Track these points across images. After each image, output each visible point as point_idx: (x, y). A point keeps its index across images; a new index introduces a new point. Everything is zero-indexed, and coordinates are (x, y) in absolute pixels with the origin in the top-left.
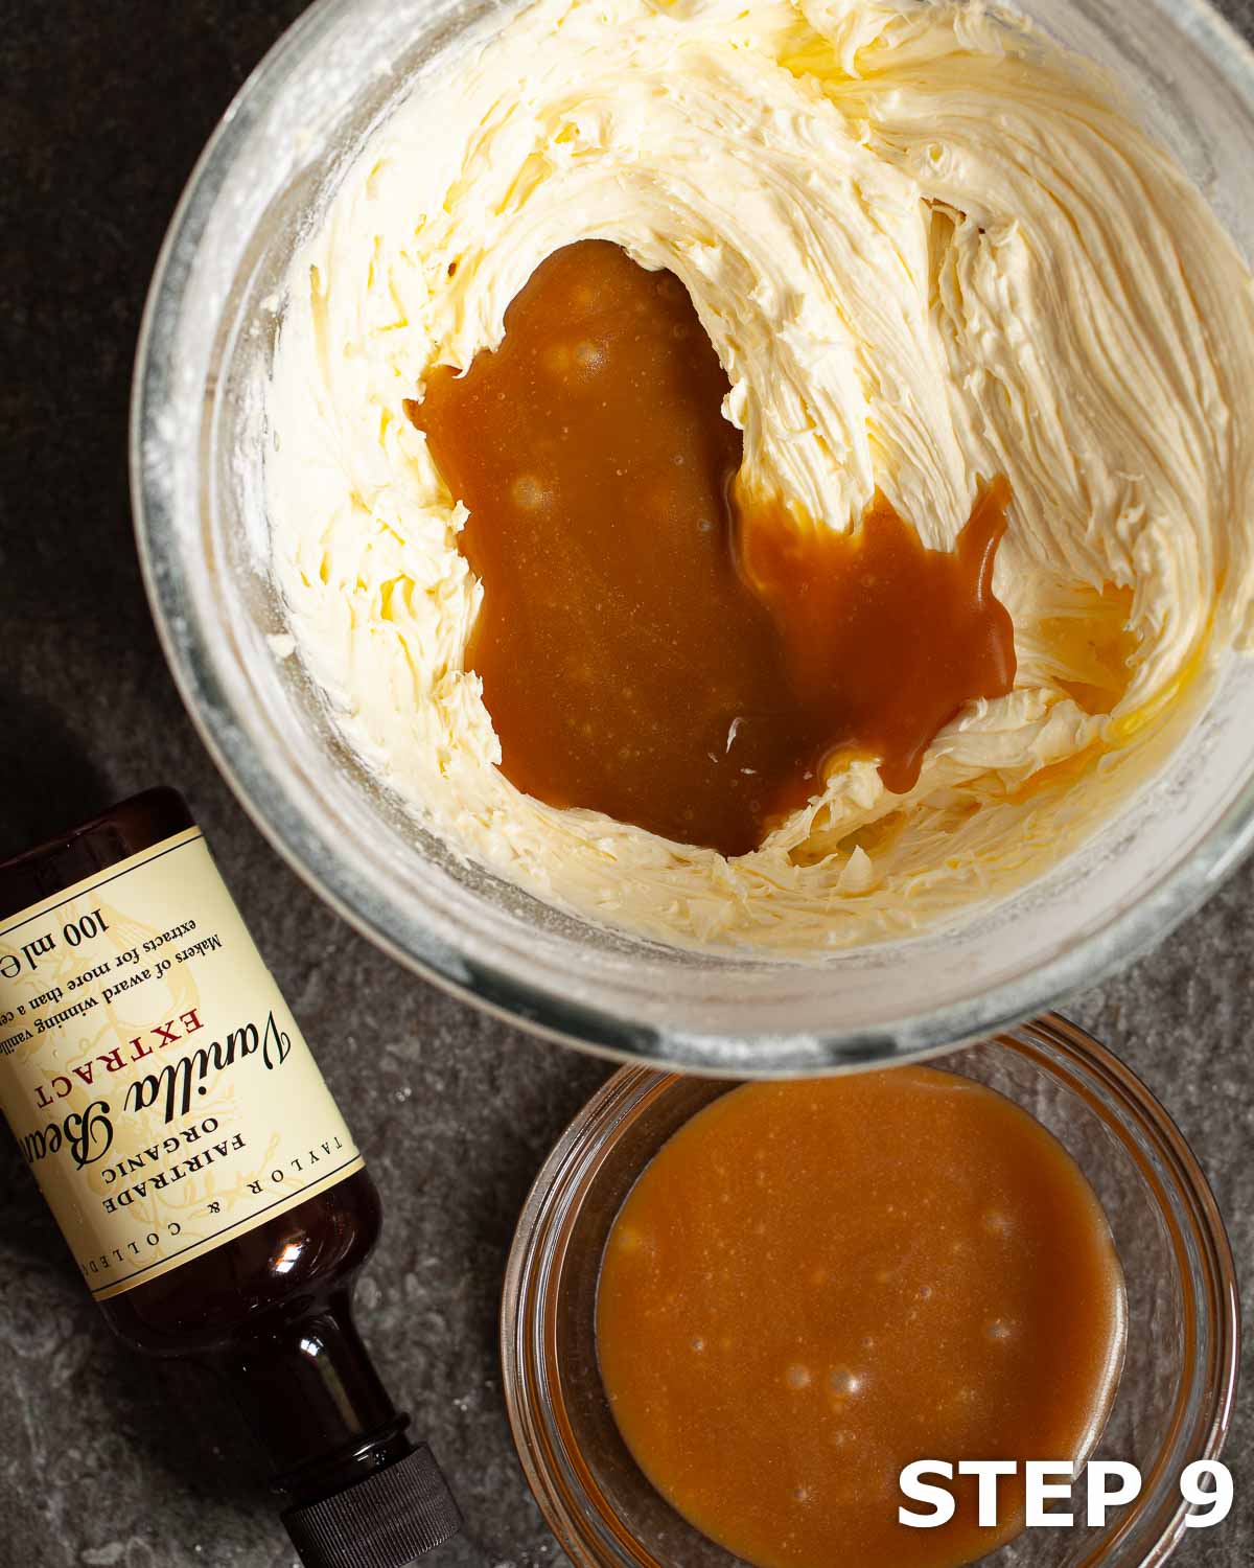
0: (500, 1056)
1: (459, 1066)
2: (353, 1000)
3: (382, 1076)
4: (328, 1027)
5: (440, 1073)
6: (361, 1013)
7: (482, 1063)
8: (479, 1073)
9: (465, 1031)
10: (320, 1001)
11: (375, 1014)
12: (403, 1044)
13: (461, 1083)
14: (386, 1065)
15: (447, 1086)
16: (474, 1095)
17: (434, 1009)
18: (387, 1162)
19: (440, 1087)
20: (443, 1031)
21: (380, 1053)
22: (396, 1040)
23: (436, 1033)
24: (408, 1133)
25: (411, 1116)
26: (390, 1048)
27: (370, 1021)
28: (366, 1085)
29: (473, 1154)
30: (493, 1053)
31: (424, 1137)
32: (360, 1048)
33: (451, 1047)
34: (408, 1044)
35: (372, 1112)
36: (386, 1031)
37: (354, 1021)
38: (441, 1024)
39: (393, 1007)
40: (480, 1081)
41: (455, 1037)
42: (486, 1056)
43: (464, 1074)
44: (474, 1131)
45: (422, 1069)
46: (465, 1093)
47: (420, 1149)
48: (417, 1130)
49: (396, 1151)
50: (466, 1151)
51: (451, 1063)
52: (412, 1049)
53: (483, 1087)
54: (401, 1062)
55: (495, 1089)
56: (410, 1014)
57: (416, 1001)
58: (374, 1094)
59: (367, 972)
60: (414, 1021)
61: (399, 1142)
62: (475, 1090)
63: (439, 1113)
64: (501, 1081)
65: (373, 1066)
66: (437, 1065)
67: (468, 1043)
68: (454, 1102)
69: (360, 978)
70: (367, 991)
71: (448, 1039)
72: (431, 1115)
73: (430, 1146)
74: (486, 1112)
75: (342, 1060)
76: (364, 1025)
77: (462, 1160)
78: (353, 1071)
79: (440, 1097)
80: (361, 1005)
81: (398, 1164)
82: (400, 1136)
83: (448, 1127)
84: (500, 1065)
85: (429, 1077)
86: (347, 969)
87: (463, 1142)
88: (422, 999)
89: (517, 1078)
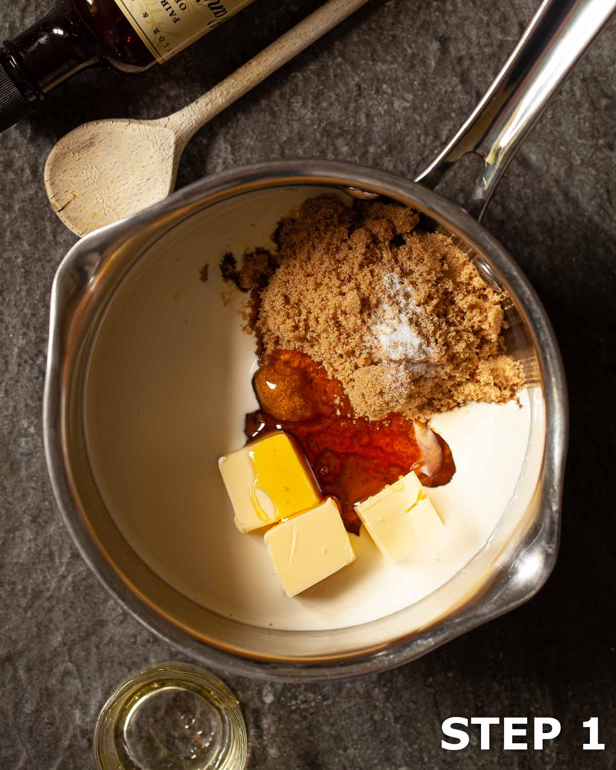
0: (356, 101)
1: (375, 96)
2: (425, 127)
3: (412, 91)
4: (437, 114)
5: (385, 93)
6: (422, 121)
7: (364, 97)
8: (365, 93)
9: (373, 113)
10: (441, 127)
11: (415, 121)
12: (402, 106)
13: (374, 88)
14: (409, 97)
15: (381, 87)
16: (369, 82)
17: (387, 123)
18: (409, 51)
19: (384, 86)
20: (383, 113)
21: (413, 102)
22: (405, 109)
23: (386, 111)
24: (399, 64)
25: (398, 73)
26: (408, 105)
27: (418, 118)
28: (420, 88)
29: (369, 55)
30: (359, 102)
31: (392, 63)
32: (422, 104)
33: (379, 105)
34: (400, 106)
35: (416, 74)
36: (410, 113)
37: (425, 117)
38: (384, 116)
39: (406, 124)
40: (365, 89)
41: (377, 110)
42: (363, 101)
43: (373, 92)
44: (369, 65)
45: (393, 95)
46: (373, 83)
47: (393, 57)
48: (395, 66)
49: (405, 56)
50: (372, 56)
51: (380, 97)
52: (397, 104)
53: (364, 86)
54: (404, 99)
55: (358, 86)
56: (399, 121)
57: (395, 126)
58: (416, 83)
59: (419, 141)
60: (397, 118)
61: (403, 60)
62: (368, 85)
63: (385, 74)
64: (355, 89)
65: (415, 96)
66: (385, 96)
67: (371, 107)
68: (378, 80)
69: (422, 138)
70: (419, 132)
71: (380, 108)
72: (389, 73)
73: (389, 58)
74: (363, 74)
75: (430, 99)
76: (421, 116)
77: (374, 51)
78: (425, 93)
79: (384, 81)
80: (422, 125)
81: (404, 50)
82: (404, 63)
83: (380, 67)
84: (356, 97)
85: (389, 90)
86: (428, 142)
87: (373, 60)
88: (393, 128)
89: (348, 90)
